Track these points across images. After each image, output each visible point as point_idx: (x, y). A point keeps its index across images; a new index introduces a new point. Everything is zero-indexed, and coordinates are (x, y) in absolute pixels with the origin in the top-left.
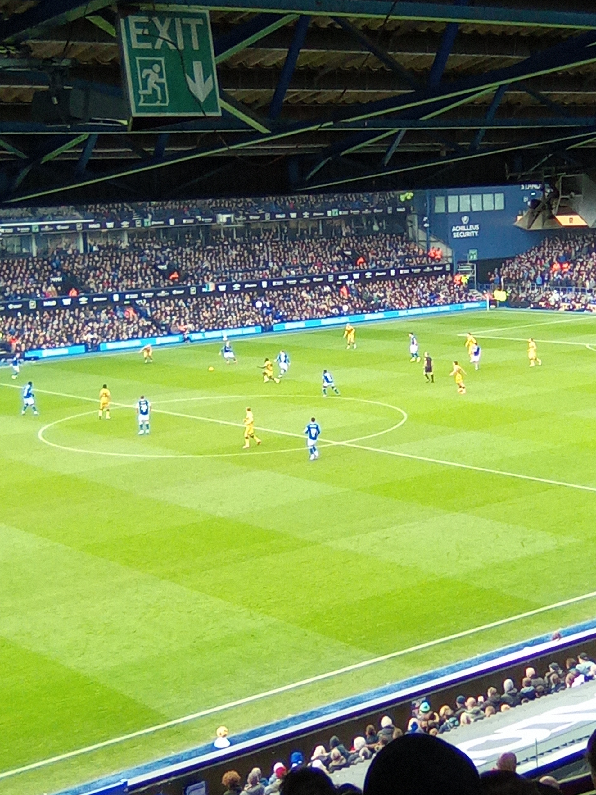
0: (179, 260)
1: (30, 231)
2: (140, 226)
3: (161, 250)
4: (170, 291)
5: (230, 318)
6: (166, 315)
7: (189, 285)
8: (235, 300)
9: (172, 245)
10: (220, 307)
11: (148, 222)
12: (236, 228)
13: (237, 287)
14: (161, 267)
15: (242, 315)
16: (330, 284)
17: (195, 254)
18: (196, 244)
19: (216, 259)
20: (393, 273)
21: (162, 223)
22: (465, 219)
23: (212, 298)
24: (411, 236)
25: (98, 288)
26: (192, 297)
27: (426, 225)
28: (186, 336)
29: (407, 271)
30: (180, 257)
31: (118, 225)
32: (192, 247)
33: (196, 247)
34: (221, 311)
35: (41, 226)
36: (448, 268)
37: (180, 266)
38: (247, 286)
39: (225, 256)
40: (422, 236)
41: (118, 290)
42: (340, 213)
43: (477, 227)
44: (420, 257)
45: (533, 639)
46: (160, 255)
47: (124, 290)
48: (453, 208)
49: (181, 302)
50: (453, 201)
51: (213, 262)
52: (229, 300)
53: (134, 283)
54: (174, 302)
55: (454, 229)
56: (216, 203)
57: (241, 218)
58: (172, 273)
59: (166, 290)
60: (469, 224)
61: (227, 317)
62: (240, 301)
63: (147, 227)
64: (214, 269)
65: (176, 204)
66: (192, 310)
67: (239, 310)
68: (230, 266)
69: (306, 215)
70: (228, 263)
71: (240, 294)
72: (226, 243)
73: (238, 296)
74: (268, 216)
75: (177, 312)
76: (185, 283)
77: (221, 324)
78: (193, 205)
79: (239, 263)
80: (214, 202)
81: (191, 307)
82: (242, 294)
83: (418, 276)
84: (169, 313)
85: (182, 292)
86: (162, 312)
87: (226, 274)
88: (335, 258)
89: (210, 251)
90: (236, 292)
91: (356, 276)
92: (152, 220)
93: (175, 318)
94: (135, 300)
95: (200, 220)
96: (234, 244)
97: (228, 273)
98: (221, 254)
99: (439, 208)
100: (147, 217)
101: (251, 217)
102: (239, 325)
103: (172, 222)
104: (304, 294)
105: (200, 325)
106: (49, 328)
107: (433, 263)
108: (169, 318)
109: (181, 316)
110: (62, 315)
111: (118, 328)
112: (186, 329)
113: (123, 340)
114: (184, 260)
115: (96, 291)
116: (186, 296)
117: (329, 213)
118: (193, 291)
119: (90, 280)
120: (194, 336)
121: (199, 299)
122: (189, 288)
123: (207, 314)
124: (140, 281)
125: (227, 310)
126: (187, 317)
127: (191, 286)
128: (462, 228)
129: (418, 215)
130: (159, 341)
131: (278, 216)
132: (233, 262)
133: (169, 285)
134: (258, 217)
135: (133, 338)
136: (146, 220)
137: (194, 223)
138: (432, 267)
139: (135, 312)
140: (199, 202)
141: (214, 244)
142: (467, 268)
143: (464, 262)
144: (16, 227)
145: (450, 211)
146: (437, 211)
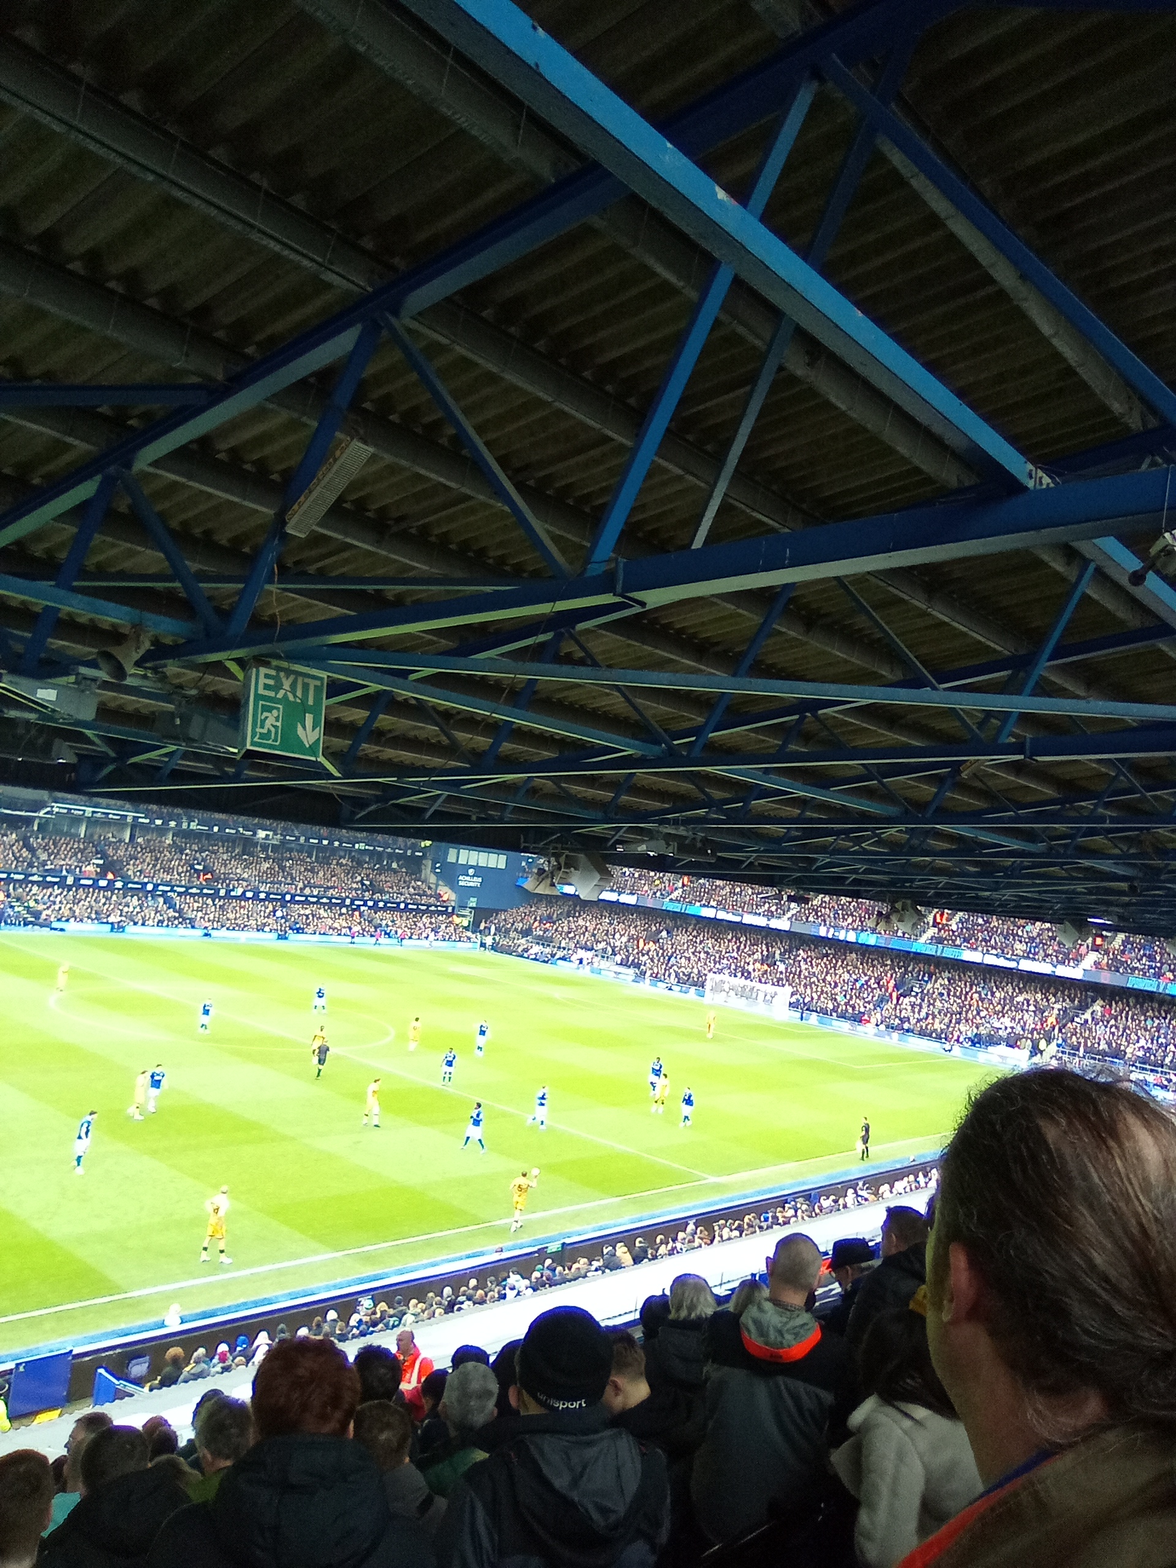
0: (216, 864)
1: (83, 815)
2: (185, 828)
3: (201, 852)
4: (202, 890)
5: (251, 922)
6: (193, 910)
7: (220, 886)
8: (259, 906)
9: (211, 849)
10: (244, 910)
11: (193, 826)
12: (272, 844)
13: (262, 896)
14: (197, 867)
15: (262, 921)
16: (347, 906)
17: (231, 860)
18: (233, 852)
19: (248, 868)
20: (402, 906)
21: (207, 828)
22: (471, 872)
23: (238, 902)
24: (423, 876)
25: (135, 876)
26: (220, 897)
27: (438, 870)
28: (207, 932)
29: (415, 907)
30: (216, 861)
31: (166, 823)
32: (229, 854)
33: (233, 855)
34: (244, 914)
36: (450, 909)
37: (215, 869)
38: (272, 896)
39: (258, 867)
40: (433, 879)
41: (153, 880)
42: (367, 847)
43: (480, 880)
44: (427, 896)
45: (475, 1251)
46: (198, 856)
47: (159, 881)
48: (462, 861)
49: (209, 901)
50: (464, 853)
51: (246, 870)
52: (253, 906)
53: (169, 877)
54: (203, 899)
55: (461, 878)
56: (259, 820)
57: (278, 837)
58: (207, 874)
59: (198, 888)
60: (473, 876)
61: (248, 921)
62: (263, 908)
63: (192, 830)
64: (246, 876)
65: (222, 815)
66: (217, 909)
67: (261, 916)
68: (260, 876)
69: (336, 844)
70: (259, 874)
71: (264, 902)
72: (261, 856)
73: (262, 903)
74: (302, 839)
75: (204, 909)
76: (216, 884)
77: (242, 926)
78: (238, 818)
79: (269, 875)
80: (257, 819)
81: (218, 906)
82: (266, 903)
83: (424, 912)
84: (196, 908)
85: (212, 892)
86: (189, 907)
87: (255, 882)
88: (355, 886)
89: (245, 860)
90: (261, 900)
91: (370, 903)
92: (198, 825)
93: (200, 914)
94: (167, 891)
95: (241, 832)
96: (267, 858)
97: (257, 882)
98: (254, 865)
99: (451, 858)
100: (194, 821)
101: (288, 838)
102: (258, 929)
103: (216, 829)
104: (322, 911)
105: (222, 924)
106: (80, 904)
107: (438, 904)
108: (195, 913)
110: (96, 895)
111: (145, 914)
114: (220, 864)
115: (132, 877)
116: (215, 896)
117: (357, 846)
118: (222, 893)
119: (131, 867)
120: (215, 933)
121: (226, 901)
122: (219, 889)
123: (231, 916)
124: (176, 876)
125: (250, 914)
126: (212, 915)
127: (222, 888)
128: (468, 878)
129: (433, 861)
130: (182, 932)
131: (311, 841)
132: (263, 873)
133: (201, 883)
134: (294, 839)
135: (158, 926)
136: (192, 824)
137: (236, 834)
138: (437, 906)
139: (165, 903)
140: (243, 818)
141: (251, 854)
142: (466, 912)
143: (465, 907)
144: (71, 809)
145: (460, 862)
146: (449, 860)
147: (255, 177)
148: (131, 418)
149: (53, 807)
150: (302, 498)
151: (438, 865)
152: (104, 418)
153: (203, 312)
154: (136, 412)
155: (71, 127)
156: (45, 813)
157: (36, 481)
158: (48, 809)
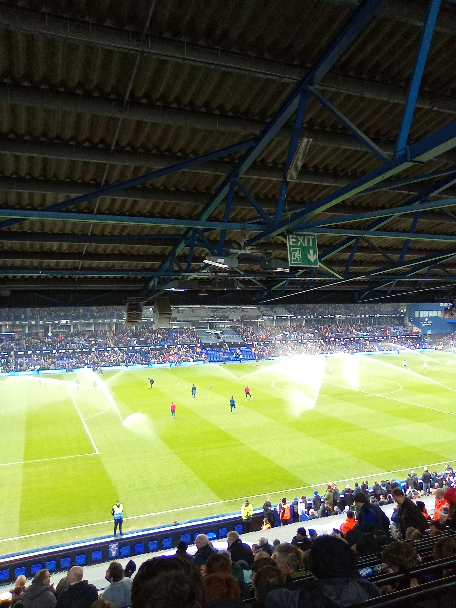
1: (273, 318)
2: (309, 318)
12: (342, 319)
20: (399, 337)
21: (317, 317)
22: (426, 319)
24: (406, 324)
26: (326, 342)
27: (411, 321)
29: (404, 337)
31: (302, 317)
35: (277, 317)
36: (420, 336)
38: (345, 339)
40: (410, 324)
42: (380, 316)
43: (431, 322)
47: (303, 339)
48: (422, 315)
50: (422, 313)
55: (422, 323)
57: (344, 316)
59: (318, 339)
60: (428, 321)
63: (312, 318)
69: (367, 316)
74: (354, 316)
80: (335, 311)
83: (408, 338)
91: (385, 338)
92: (314, 316)
95: (330, 316)
99: (417, 315)
101: (348, 316)
107: (414, 334)
117: (376, 316)
118: (327, 340)
128: (425, 322)
129: (408, 317)
131: (357, 316)
134: (350, 316)
136: (311, 316)
138: (414, 336)
142: (427, 337)
143: (426, 335)
144: (269, 317)
145: (420, 316)
146: (415, 316)
147: (249, 53)
148: (235, 160)
150: (290, 167)
151: (411, 319)
152: (227, 162)
153: (247, 111)
154: (236, 157)
155: (184, 59)
156: (261, 320)
157: (213, 193)
158: (262, 318)
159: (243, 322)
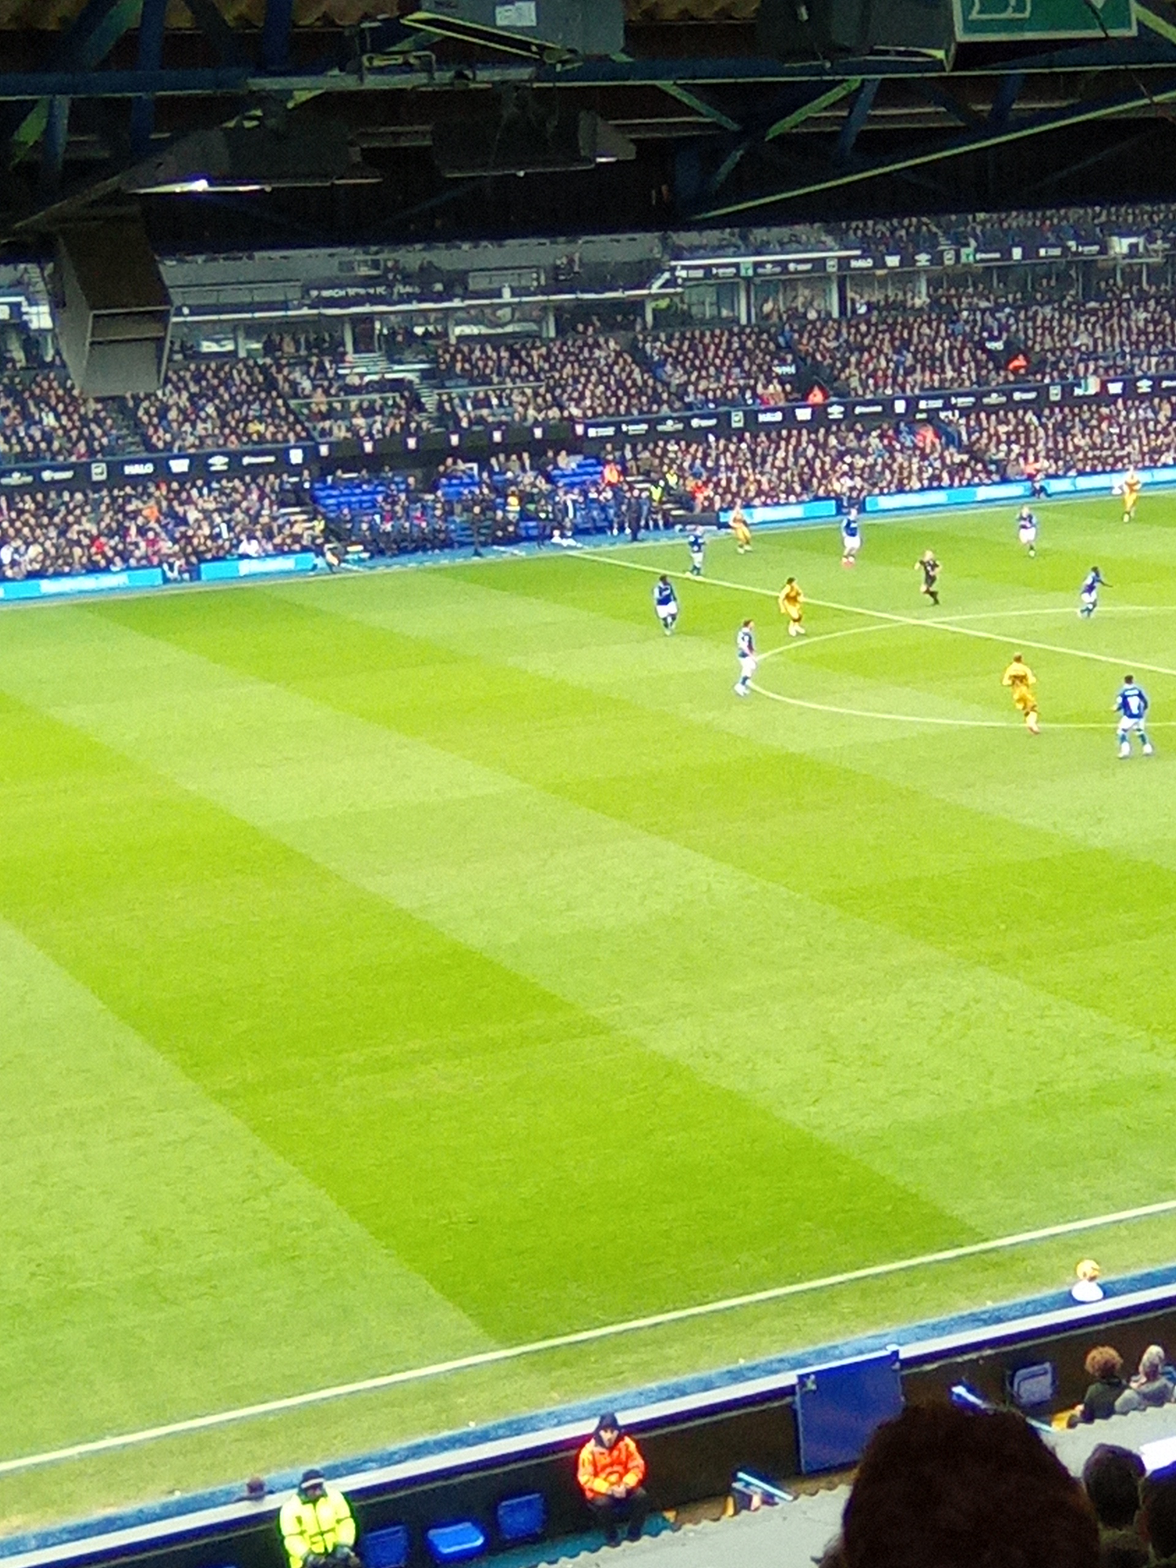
0: (1030, 332)
1: (737, 275)
2: (952, 262)
3: (993, 312)
4: (1009, 394)
5: (1128, 449)
6: (999, 442)
7: (1047, 380)
8: (1141, 411)
9: (1015, 300)
10: (1110, 425)
11: (968, 254)
12: (1148, 265)
14: (990, 345)
15: (1153, 444)
17: (1061, 318)
18: (1064, 297)
19: (1103, 328)
21: (997, 255)
23: (1094, 408)
25: (865, 387)
26: (1052, 405)
28: (1037, 486)
30: (1030, 324)
31: (908, 260)
32: (1056, 305)
33: (1065, 304)
34: (1111, 434)
35: (757, 265)
37: (1030, 343)
38: (1165, 384)
39: (1124, 323)
41: (903, 390)
46: (989, 320)
47: (917, 391)
49: (1030, 417)
51: (1099, 334)
52: (1128, 413)
53: (936, 377)
54: (1016, 415)
56: (1109, 214)
57: (1159, 245)
58: (1016, 358)
59: (1001, 392)
61: (1122, 448)
62: (1150, 415)
63: (965, 265)
64: (1100, 348)
65: (1026, 218)
66: (1051, 432)
67: (1148, 433)
68: (1131, 344)
70: (1129, 339)
71: (1151, 401)
72: (1127, 296)
73: (1147, 404)
75: (1022, 436)
76: (1039, 377)
77: (1111, 460)
78: (1060, 220)
79: (1152, 337)
80: (1105, 213)
81: (1050, 426)
82: (1156, 401)
84: (1004, 438)
86: (990, 437)
87: (1124, 358)
89: (1093, 312)
90: (1143, 397)
92: (977, 250)
93: (1016, 448)
94: (937, 410)
95: (1074, 249)
96: (1141, 300)
97: (1128, 357)
98: (1115, 320)
100: (967, 245)
102: (1147, 463)
103: (1017, 253)
105: (1066, 462)
106: (768, 466)
108: (1003, 447)
109: (1028, 445)
110: (793, 441)
111: (901, 467)
112: (1038, 471)
113: (911, 491)
114: (1039, 331)
115: (860, 392)
116: (1039, 405)
120: (1054, 486)
121: (1066, 410)
122: (1048, 386)
123: (1079, 441)
124: (950, 374)
125: (1124, 432)
126: (1040, 446)
127: (1053, 383)
130: (983, 493)
132: (1139, 335)
133: (1007, 381)
135: (930, 488)
136: (964, 251)
137: (1064, 255)
139: (938, 435)
140: (1075, 213)
141: (1103, 297)
144: (710, 266)
149: (673, 269)
156: (663, 286)
158: (667, 275)
159: (559, 308)
